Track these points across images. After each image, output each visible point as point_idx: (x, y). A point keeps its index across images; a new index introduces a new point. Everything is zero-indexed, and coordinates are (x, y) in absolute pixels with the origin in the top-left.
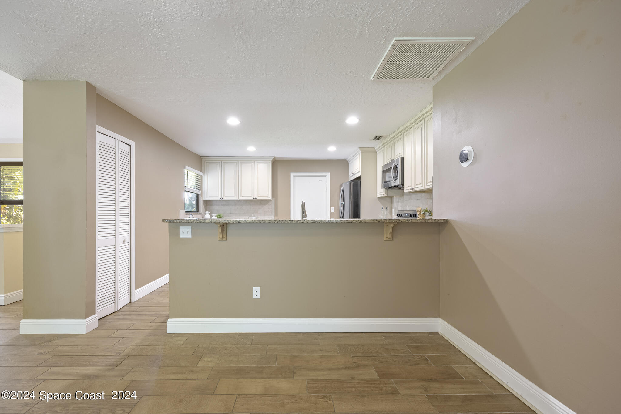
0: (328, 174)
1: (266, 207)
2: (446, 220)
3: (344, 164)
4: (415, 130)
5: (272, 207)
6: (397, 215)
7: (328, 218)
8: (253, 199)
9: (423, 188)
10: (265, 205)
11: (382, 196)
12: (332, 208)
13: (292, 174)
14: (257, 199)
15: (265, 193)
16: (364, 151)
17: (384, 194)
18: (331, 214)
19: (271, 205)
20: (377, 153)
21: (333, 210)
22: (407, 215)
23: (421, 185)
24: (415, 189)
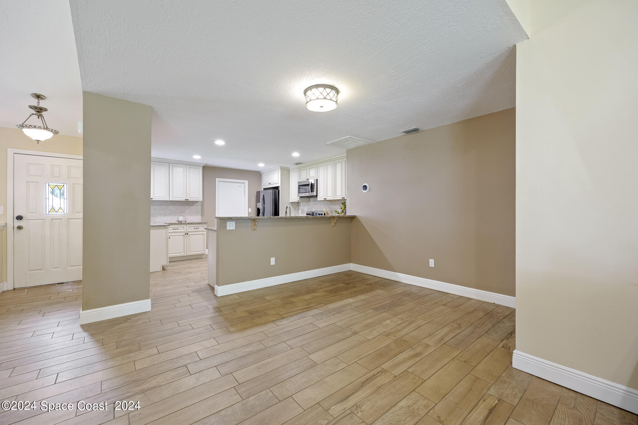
0: (246, 182)
1: (193, 208)
2: (355, 216)
3: (258, 175)
4: (327, 165)
5: (198, 207)
6: (307, 214)
7: (247, 216)
8: (185, 200)
9: (333, 199)
10: (192, 205)
11: (297, 201)
12: (249, 209)
13: (217, 179)
14: (189, 200)
15: (196, 194)
16: (282, 169)
17: (299, 200)
18: (249, 213)
19: (197, 206)
20: (291, 171)
21: (250, 211)
22: (315, 214)
23: (332, 197)
24: (327, 199)
